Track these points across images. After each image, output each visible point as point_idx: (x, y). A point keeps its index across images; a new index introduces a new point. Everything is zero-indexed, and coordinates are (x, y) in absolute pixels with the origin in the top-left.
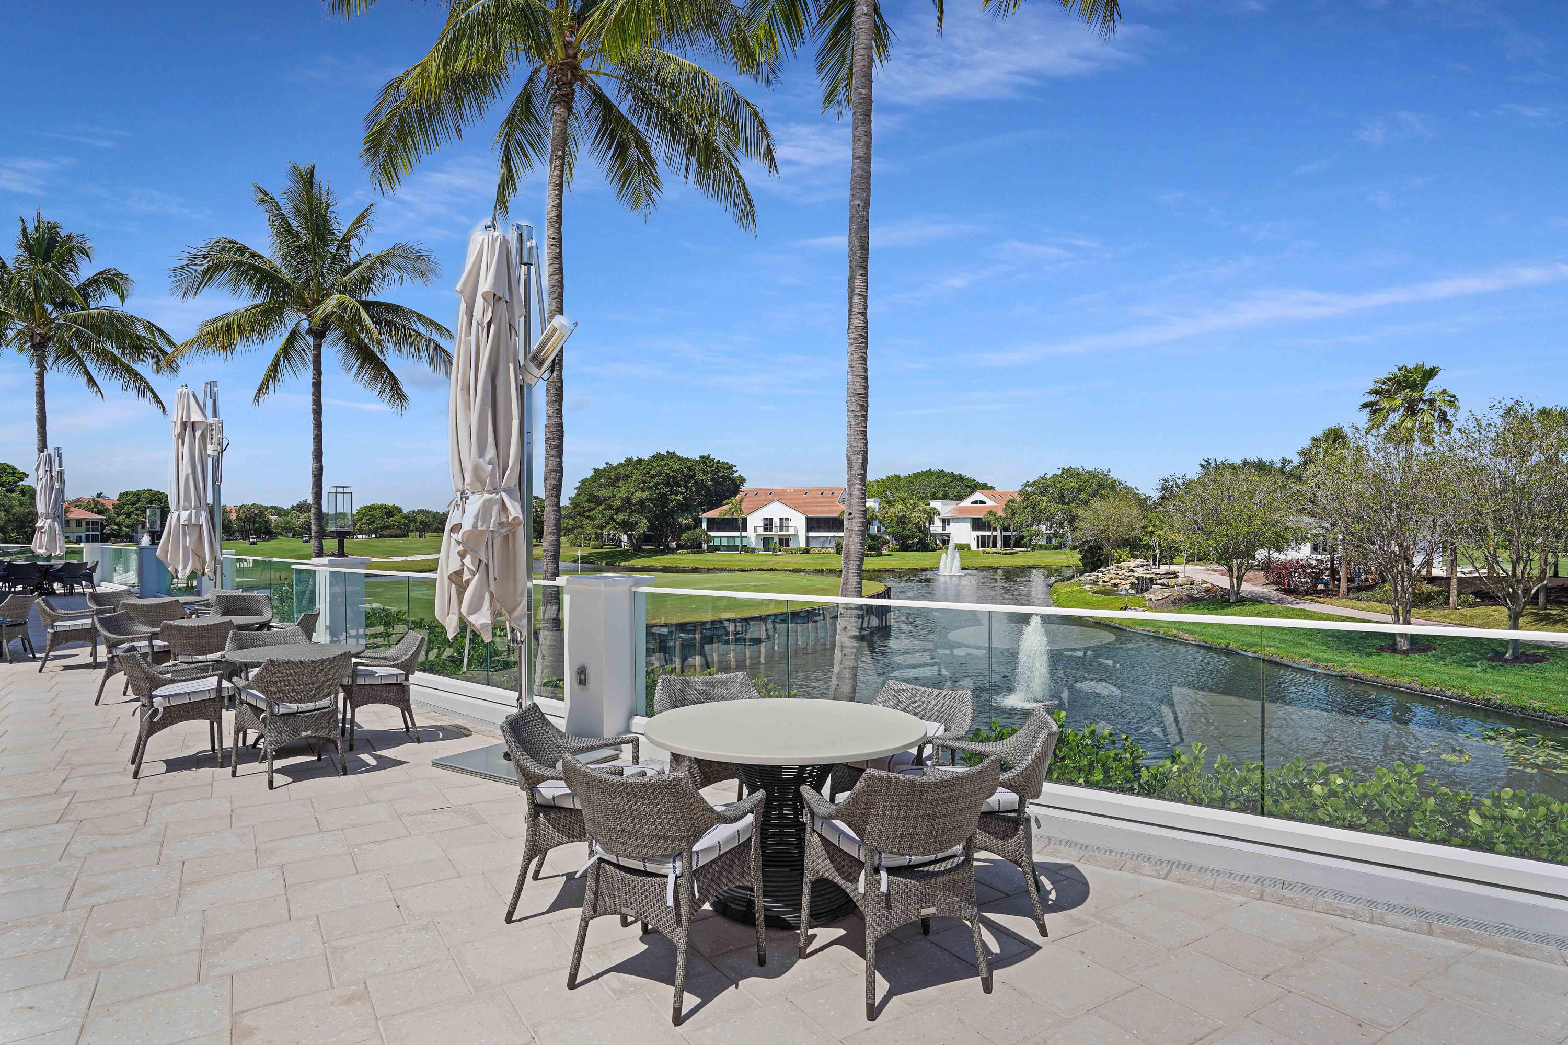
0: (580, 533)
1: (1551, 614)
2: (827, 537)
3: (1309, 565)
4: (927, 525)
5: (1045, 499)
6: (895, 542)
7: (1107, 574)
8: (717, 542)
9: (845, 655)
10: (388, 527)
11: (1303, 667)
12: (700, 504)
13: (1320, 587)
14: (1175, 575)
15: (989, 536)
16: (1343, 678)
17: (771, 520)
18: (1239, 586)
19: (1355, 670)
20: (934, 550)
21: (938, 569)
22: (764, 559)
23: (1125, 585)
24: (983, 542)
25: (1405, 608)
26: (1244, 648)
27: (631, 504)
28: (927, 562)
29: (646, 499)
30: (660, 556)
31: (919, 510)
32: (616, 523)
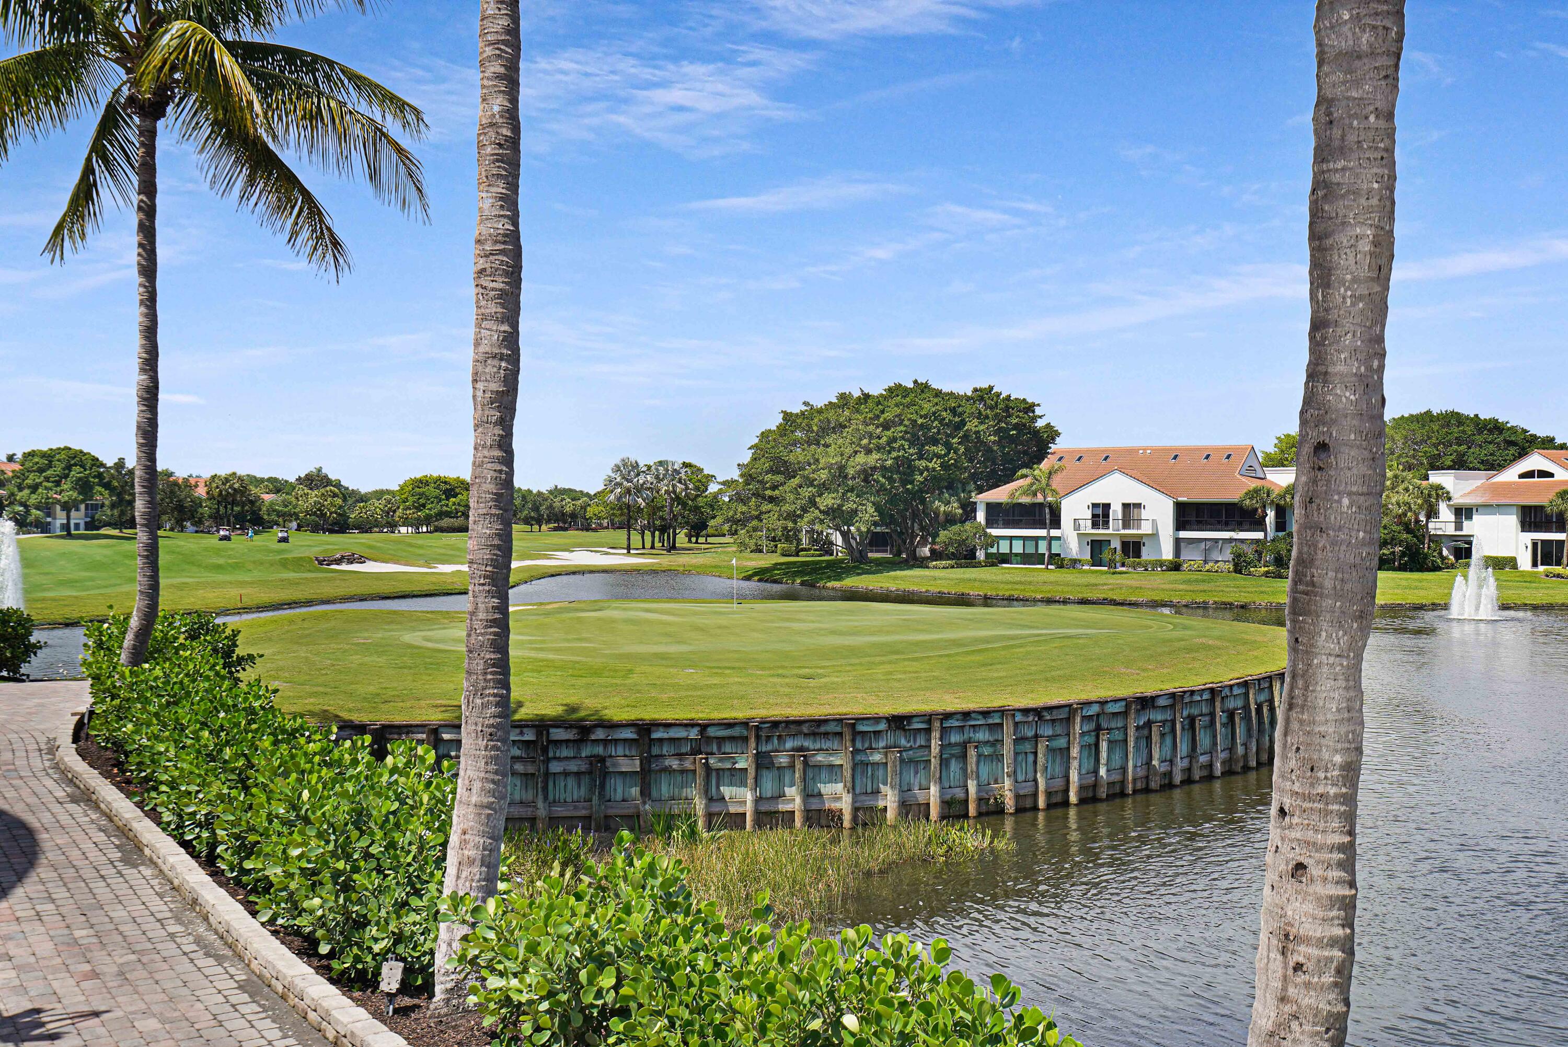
0: (755, 529)
2: (1216, 541)
4: (1422, 518)
8: (1004, 548)
9: (1298, 967)
10: (448, 514)
12: (974, 477)
15: (1560, 543)
17: (1107, 506)
20: (1436, 569)
21: (1446, 607)
22: (1094, 580)
24: (1545, 554)
27: (846, 477)
28: (1422, 593)
29: (874, 469)
30: (899, 573)
31: (1407, 490)
32: (821, 512)
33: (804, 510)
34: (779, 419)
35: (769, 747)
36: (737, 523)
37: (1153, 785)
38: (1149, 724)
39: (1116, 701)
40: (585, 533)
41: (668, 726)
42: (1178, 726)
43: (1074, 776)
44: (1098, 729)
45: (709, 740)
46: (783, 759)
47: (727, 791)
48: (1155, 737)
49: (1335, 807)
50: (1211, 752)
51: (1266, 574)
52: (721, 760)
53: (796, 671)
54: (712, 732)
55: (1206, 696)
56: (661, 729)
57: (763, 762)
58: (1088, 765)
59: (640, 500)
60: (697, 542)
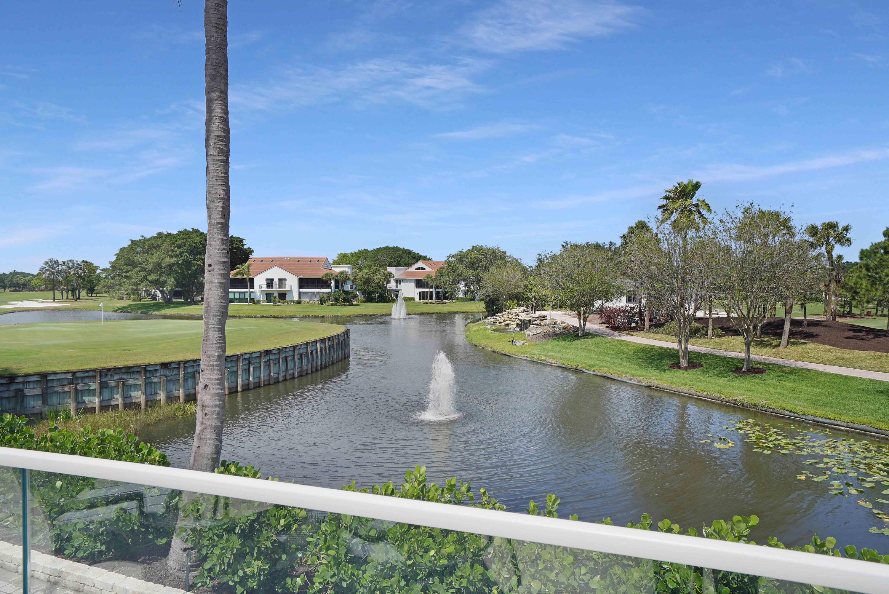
0: (118, 290)
1: (764, 341)
2: (314, 292)
3: (627, 311)
4: (385, 284)
5: (462, 266)
6: (363, 296)
7: (502, 317)
9: (206, 414)
11: (625, 380)
13: (633, 325)
14: (544, 318)
15: (427, 292)
16: (649, 387)
17: (272, 280)
18: (584, 325)
19: (656, 382)
20: (390, 301)
21: (391, 315)
22: (267, 308)
23: (513, 325)
24: (423, 296)
25: (685, 339)
26: (588, 368)
27: (161, 267)
28: (384, 310)
29: (174, 264)
30: (186, 307)
31: (380, 274)
32: (150, 282)
33: (141, 281)
34: (129, 243)
35: (106, 379)
36: (108, 289)
37: (271, 382)
38: (269, 360)
39: (256, 352)
40: (31, 293)
41: (56, 374)
42: (281, 360)
43: (240, 381)
44: (249, 363)
45: (77, 378)
46: (113, 384)
47: (86, 399)
48: (272, 365)
49: (216, 368)
50: (294, 369)
51: (332, 305)
52: (83, 386)
53: (124, 348)
54: (78, 375)
55: (292, 349)
56: (53, 375)
57: (103, 386)
58: (245, 377)
59: (60, 278)
60: (91, 296)
